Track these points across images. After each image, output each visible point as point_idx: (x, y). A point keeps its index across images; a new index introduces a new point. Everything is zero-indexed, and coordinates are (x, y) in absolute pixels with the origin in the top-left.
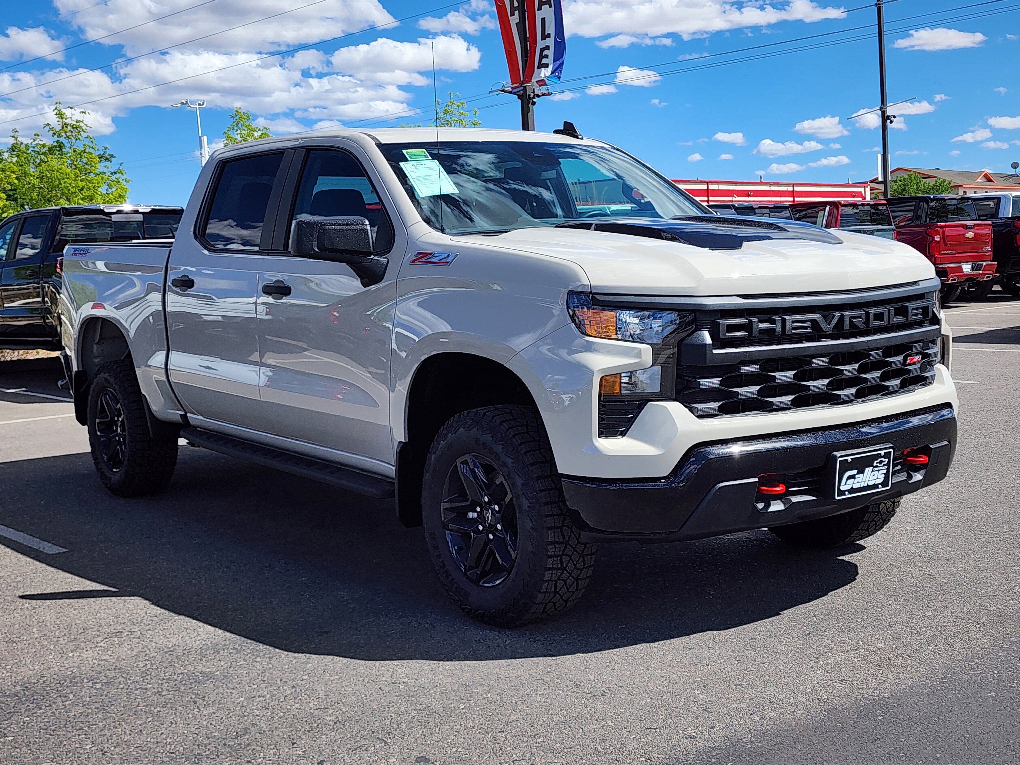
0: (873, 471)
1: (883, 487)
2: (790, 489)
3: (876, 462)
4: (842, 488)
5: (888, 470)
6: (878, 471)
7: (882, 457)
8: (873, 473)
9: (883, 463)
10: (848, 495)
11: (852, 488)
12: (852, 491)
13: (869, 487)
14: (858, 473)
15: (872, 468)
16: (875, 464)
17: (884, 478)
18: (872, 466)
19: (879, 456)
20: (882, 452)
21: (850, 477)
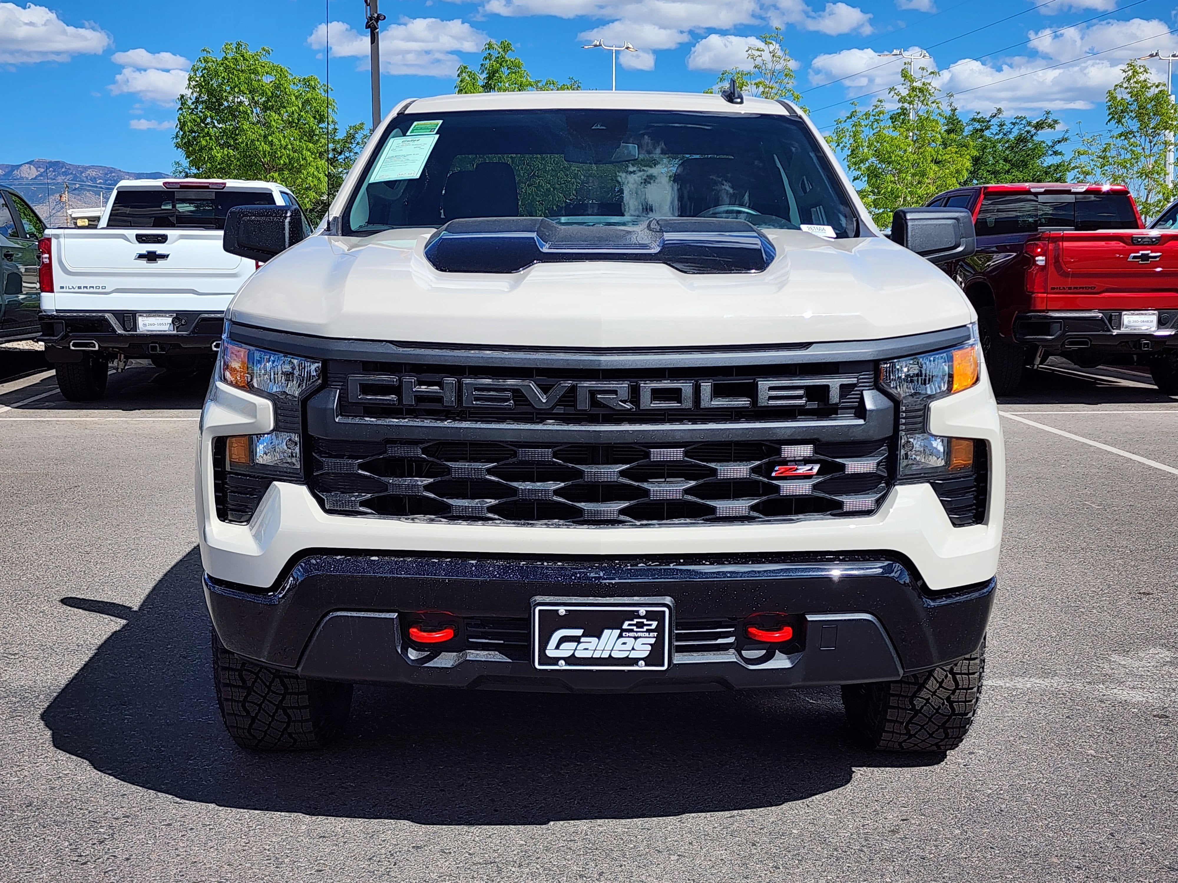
0: (620, 636)
1: (646, 665)
2: (470, 640)
3: (627, 623)
4: (551, 652)
5: (660, 639)
6: (636, 638)
7: (640, 617)
8: (622, 640)
9: (645, 628)
10: (562, 666)
11: (573, 655)
12: (571, 660)
13: (610, 660)
14: (584, 635)
15: (618, 632)
16: (625, 626)
17: (651, 651)
18: (619, 627)
19: (634, 615)
20: (642, 611)
21: (564, 639)
